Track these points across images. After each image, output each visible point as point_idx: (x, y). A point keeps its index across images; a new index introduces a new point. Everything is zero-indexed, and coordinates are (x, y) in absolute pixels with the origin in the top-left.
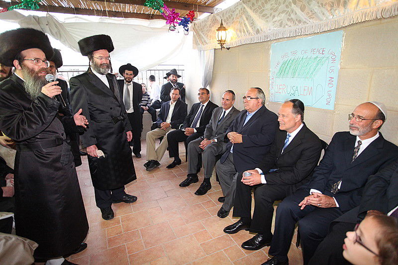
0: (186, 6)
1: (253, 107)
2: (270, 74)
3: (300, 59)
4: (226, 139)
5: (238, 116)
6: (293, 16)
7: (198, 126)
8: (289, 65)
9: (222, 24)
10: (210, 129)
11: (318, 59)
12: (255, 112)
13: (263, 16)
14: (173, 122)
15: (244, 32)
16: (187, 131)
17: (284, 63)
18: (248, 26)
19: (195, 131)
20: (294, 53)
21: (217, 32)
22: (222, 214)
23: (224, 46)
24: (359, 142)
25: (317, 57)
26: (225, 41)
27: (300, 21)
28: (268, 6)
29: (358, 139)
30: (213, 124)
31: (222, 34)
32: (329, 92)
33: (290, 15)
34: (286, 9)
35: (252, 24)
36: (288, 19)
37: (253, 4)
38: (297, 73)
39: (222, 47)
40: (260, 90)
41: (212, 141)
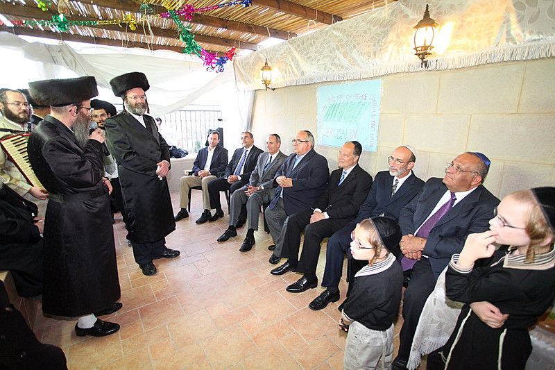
0: (227, 42)
1: (302, 150)
2: (318, 118)
3: (346, 104)
4: (275, 184)
5: (286, 160)
6: (336, 61)
7: (242, 173)
9: (266, 63)
10: (256, 175)
11: (361, 104)
12: (304, 156)
13: (308, 58)
14: (212, 170)
15: (290, 73)
16: (230, 179)
17: (331, 107)
18: (294, 67)
19: (240, 178)
20: (340, 97)
21: (261, 71)
22: (274, 260)
23: (269, 86)
24: (397, 180)
25: (361, 102)
26: (270, 81)
27: (342, 67)
28: (313, 49)
29: (396, 178)
30: (259, 169)
31: (267, 74)
33: (333, 60)
34: (329, 54)
35: (297, 65)
36: (332, 64)
37: (299, 45)
38: (343, 117)
39: (267, 88)
40: (309, 133)
41: (258, 188)
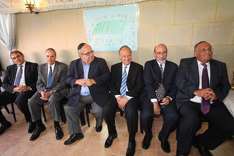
2: (87, 32)
3: (111, 21)
8: (102, 26)
11: (123, 21)
17: (98, 24)
20: (106, 17)
26: (33, 5)
32: (133, 41)
38: (109, 30)
39: (32, 11)
